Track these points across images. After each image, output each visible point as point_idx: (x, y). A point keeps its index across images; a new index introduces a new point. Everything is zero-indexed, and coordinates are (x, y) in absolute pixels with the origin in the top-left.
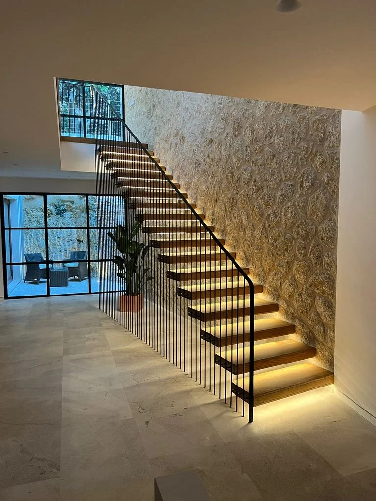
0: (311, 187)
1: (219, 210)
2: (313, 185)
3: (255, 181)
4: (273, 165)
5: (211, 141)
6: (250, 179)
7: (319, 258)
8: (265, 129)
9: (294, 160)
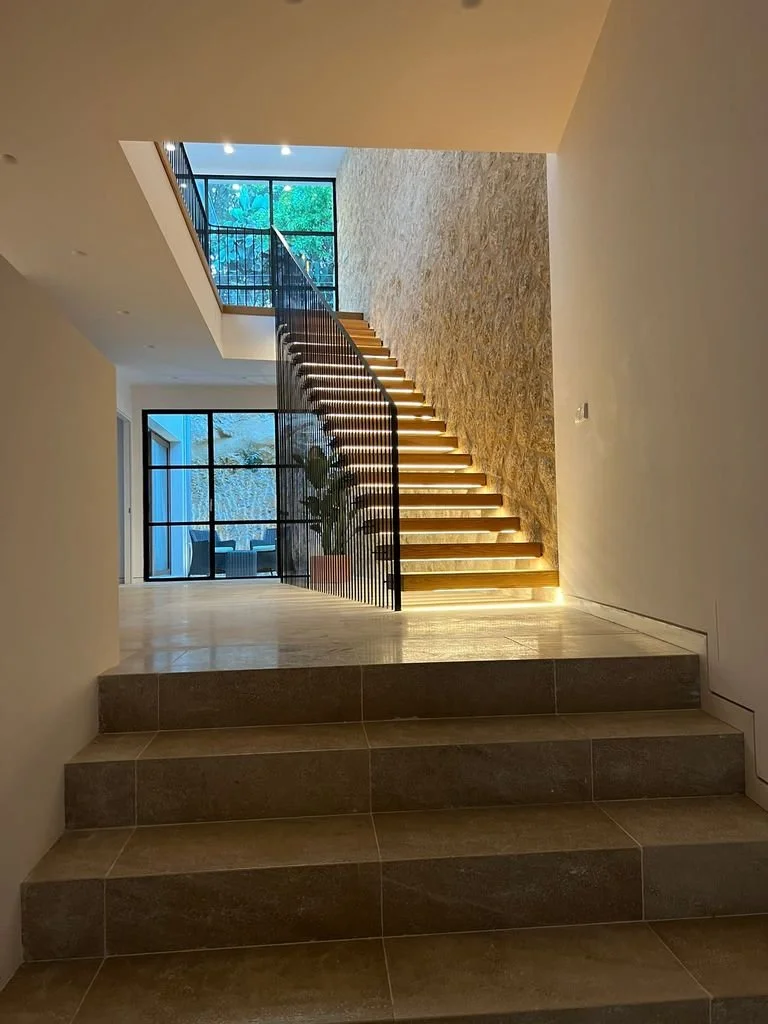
0: (526, 290)
1: (440, 380)
2: (528, 288)
3: (473, 311)
4: (491, 277)
5: (429, 274)
6: (467, 311)
7: (538, 395)
8: (479, 228)
9: (509, 259)
